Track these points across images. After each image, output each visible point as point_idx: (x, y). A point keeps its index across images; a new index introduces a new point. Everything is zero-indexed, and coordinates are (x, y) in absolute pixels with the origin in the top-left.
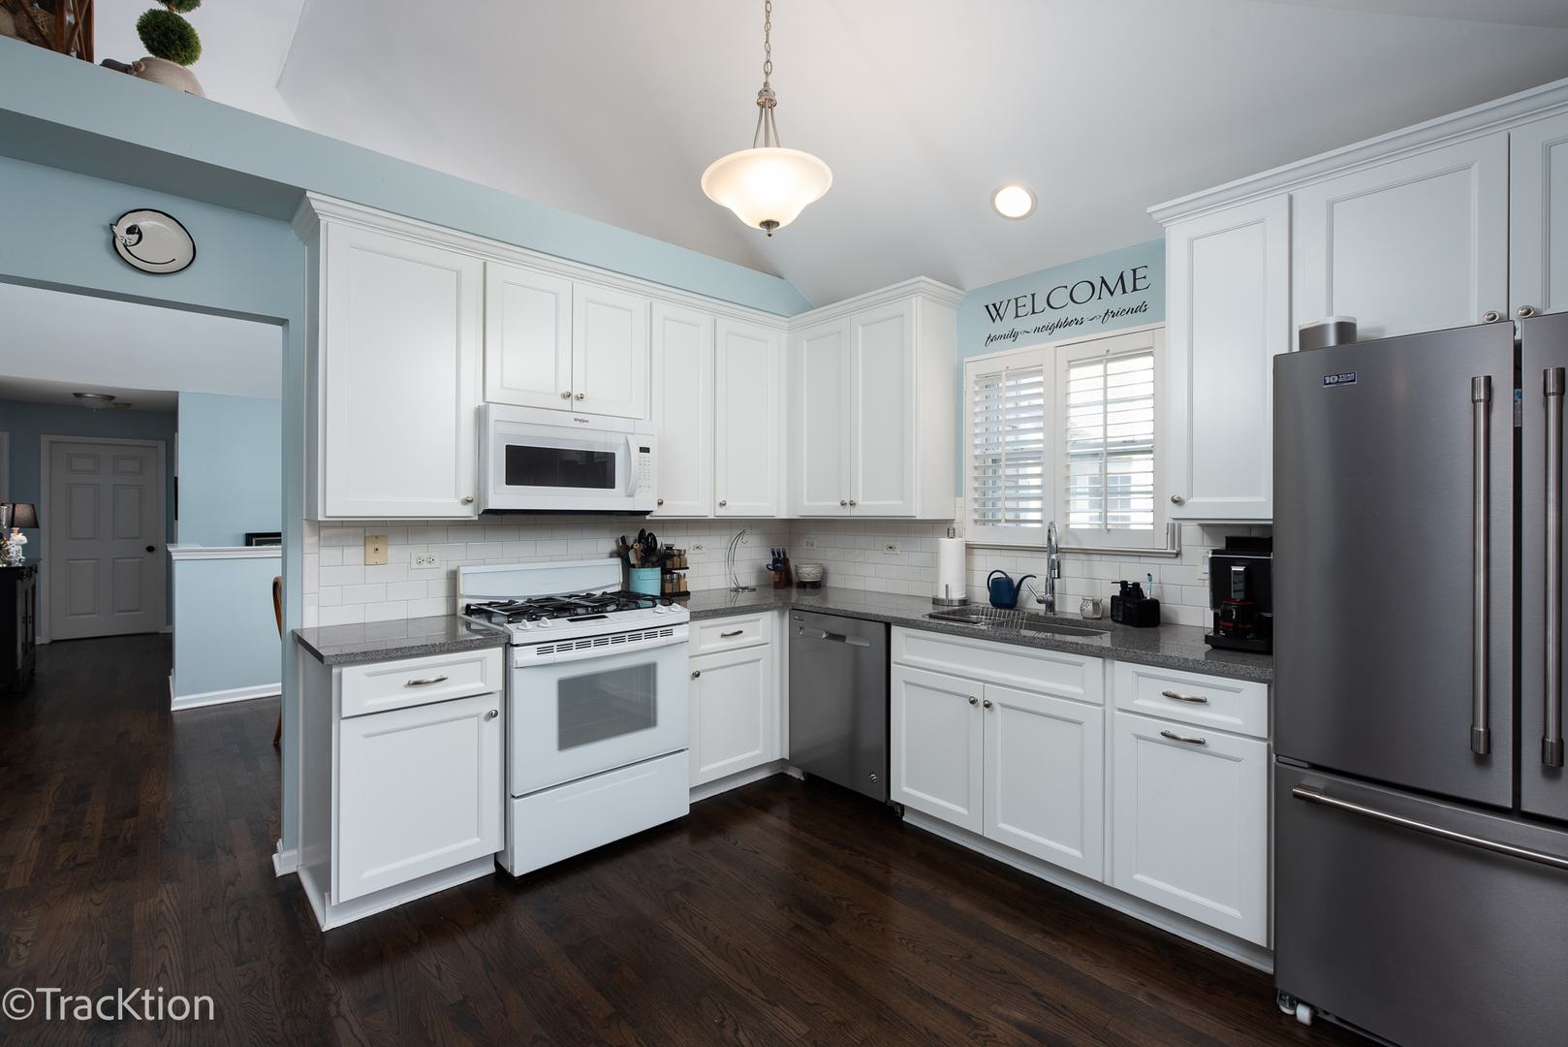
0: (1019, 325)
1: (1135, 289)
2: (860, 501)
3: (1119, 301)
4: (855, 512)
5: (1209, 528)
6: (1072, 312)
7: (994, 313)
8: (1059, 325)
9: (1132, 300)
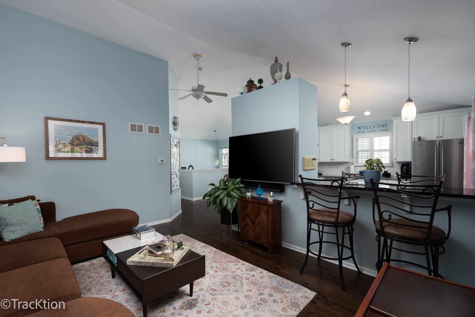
0: (364, 130)
1: (385, 127)
2: (335, 159)
3: (383, 128)
4: (334, 161)
5: (399, 163)
6: (374, 129)
7: (359, 128)
8: (372, 131)
9: (385, 128)
